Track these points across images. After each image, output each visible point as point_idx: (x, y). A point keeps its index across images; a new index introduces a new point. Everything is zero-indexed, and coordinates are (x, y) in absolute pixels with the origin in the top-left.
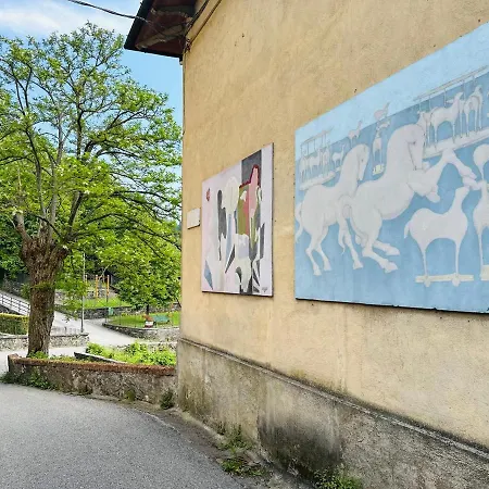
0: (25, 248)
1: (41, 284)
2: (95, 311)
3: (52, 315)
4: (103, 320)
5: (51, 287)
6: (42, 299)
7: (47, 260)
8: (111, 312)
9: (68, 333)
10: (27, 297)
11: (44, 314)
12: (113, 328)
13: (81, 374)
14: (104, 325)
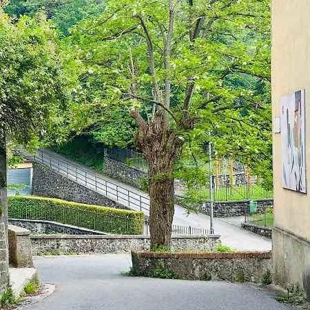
0: (141, 135)
1: (160, 175)
2: (231, 204)
3: (172, 209)
4: (242, 220)
5: (170, 177)
6: (162, 191)
7: (164, 147)
8: (253, 208)
9: (194, 234)
10: (145, 189)
11: (164, 207)
12: (256, 231)
13: (201, 263)
14: (245, 227)
